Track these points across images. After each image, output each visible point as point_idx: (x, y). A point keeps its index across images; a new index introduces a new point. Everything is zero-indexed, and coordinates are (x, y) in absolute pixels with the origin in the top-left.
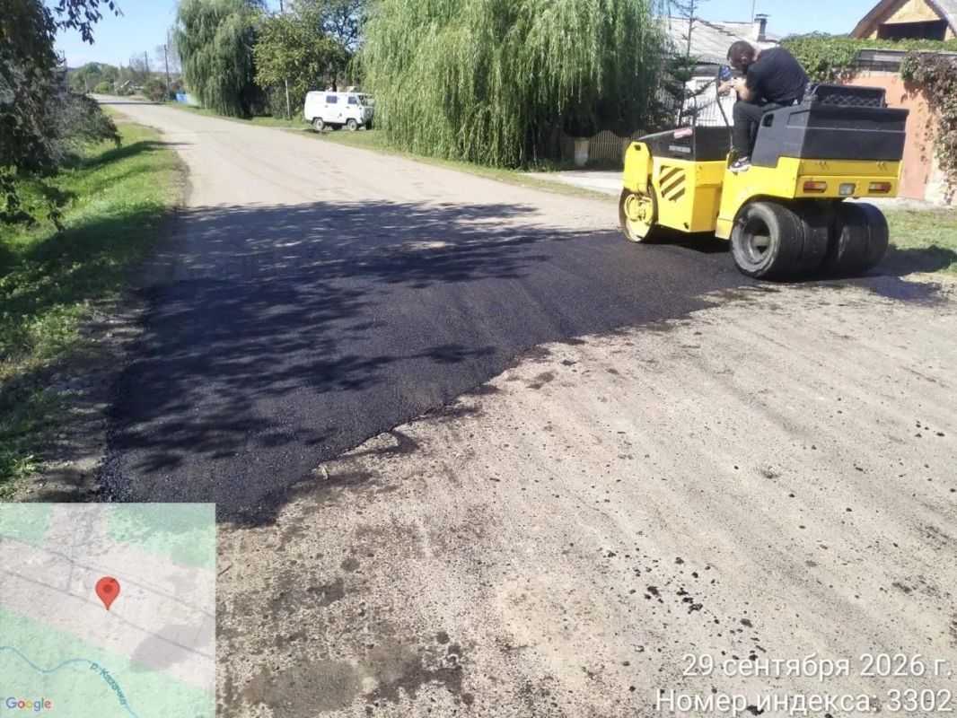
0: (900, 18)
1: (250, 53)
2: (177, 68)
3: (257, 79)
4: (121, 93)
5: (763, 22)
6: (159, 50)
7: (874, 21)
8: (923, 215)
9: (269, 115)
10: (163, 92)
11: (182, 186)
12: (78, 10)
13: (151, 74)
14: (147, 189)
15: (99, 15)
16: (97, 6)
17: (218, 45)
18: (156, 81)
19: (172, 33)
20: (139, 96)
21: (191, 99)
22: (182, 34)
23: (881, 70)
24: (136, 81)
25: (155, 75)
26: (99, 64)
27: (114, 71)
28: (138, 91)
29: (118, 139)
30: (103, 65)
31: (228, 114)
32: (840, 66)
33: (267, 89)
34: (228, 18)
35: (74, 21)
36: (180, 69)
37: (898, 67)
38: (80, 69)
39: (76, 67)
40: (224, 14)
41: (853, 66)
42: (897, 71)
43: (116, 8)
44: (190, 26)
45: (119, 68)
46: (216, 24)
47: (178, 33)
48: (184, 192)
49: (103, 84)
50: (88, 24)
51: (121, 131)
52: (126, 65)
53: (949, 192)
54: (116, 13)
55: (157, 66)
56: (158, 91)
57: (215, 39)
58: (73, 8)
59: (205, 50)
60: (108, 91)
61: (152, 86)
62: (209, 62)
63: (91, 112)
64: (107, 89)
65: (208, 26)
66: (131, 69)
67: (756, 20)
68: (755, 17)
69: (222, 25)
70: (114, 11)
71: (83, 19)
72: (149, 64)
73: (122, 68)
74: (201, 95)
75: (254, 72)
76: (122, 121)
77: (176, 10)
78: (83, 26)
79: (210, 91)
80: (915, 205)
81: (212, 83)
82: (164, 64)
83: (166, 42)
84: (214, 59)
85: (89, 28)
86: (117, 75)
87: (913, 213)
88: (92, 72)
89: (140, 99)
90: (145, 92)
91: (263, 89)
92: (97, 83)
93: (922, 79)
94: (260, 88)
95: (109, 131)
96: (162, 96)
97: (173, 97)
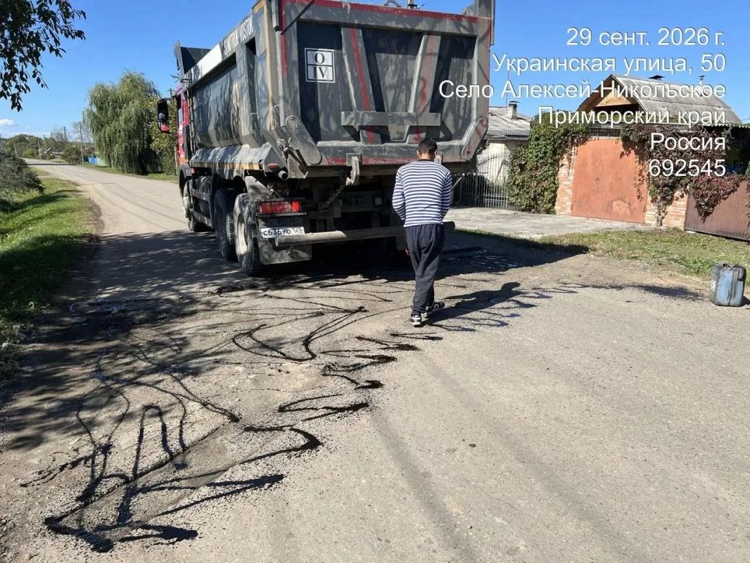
0: (607, 102)
1: (148, 128)
2: (90, 138)
3: (153, 146)
4: (44, 158)
5: (515, 107)
6: (75, 125)
7: (590, 105)
8: (648, 233)
9: (162, 172)
10: (77, 156)
11: (95, 224)
12: (10, 83)
13: (68, 143)
14: (66, 226)
15: (27, 87)
16: (26, 81)
17: (122, 122)
18: (74, 149)
19: (86, 113)
20: (58, 159)
21: (100, 162)
22: (94, 114)
23: (606, 135)
24: (56, 148)
25: (72, 143)
26: (26, 136)
27: (38, 140)
28: (57, 156)
29: (41, 189)
30: (30, 137)
31: (129, 172)
32: (578, 133)
33: (161, 153)
34: (130, 103)
35: (6, 92)
36: (92, 140)
37: (619, 133)
38: (11, 139)
39: (7, 138)
40: (126, 101)
41: (587, 133)
42: (618, 136)
43: (42, 82)
44: (100, 109)
45: (43, 139)
46: (121, 108)
47: (90, 113)
48: (96, 228)
49: (29, 151)
50: (18, 94)
51: (44, 184)
52: (48, 135)
53: (660, 217)
54: (42, 86)
55: (73, 137)
56: (74, 156)
57: (120, 117)
58: (6, 82)
59: (112, 125)
60: (33, 156)
61: (70, 151)
62: (115, 133)
63: (19, 169)
64: (33, 154)
65: (114, 108)
66: (52, 139)
67: (510, 105)
68: (509, 103)
69: (125, 108)
70: (40, 84)
71: (13, 90)
72: (67, 135)
73: (46, 139)
74: (109, 158)
75: (150, 141)
76: (45, 177)
77: (89, 97)
78: (14, 97)
79: (116, 156)
80: (640, 227)
81: (118, 149)
82: (78, 136)
83: (81, 120)
84: (119, 132)
85: (19, 98)
86: (41, 145)
87: (640, 233)
88: (20, 141)
89: (60, 162)
90: (64, 157)
91: (157, 153)
92: (26, 150)
93: (637, 141)
94: (155, 152)
95: (35, 183)
96: (78, 159)
97: (86, 160)
